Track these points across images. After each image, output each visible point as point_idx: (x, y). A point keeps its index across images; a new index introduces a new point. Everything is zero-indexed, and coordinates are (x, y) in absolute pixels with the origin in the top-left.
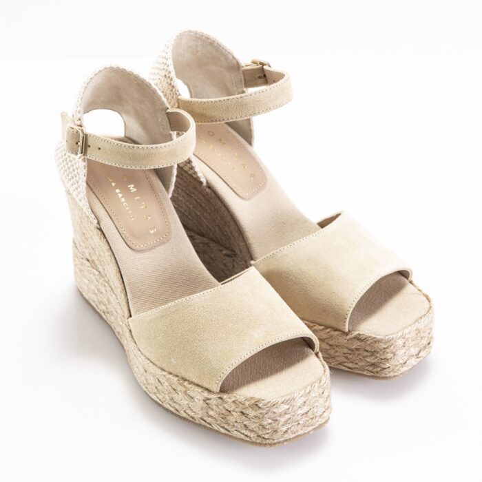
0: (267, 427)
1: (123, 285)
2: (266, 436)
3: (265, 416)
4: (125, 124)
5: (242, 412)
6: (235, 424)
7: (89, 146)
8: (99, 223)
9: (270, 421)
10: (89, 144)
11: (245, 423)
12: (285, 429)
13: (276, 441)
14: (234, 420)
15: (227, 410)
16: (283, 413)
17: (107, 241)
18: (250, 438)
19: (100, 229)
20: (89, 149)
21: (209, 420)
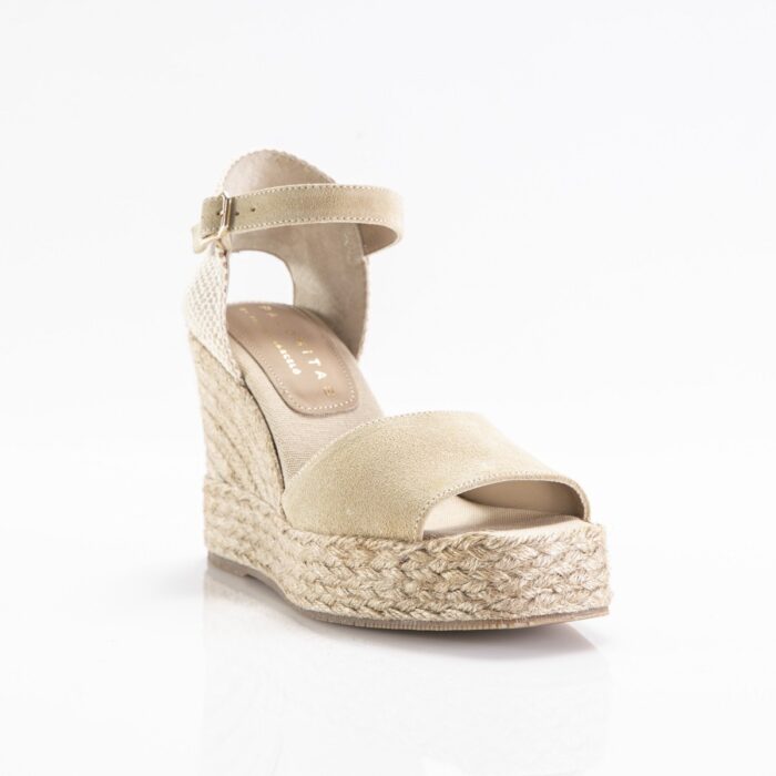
0: (500, 589)
1: (276, 458)
2: (498, 606)
3: (497, 565)
4: (294, 285)
5: (459, 568)
6: (449, 596)
7: (237, 214)
8: (243, 377)
9: (505, 576)
10: (238, 210)
11: (464, 587)
12: (530, 594)
13: (515, 616)
14: (445, 589)
15: (435, 572)
16: (527, 563)
17: (254, 399)
18: (473, 614)
19: (246, 386)
20: (237, 217)
21: (404, 604)
